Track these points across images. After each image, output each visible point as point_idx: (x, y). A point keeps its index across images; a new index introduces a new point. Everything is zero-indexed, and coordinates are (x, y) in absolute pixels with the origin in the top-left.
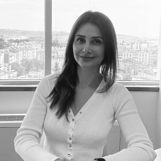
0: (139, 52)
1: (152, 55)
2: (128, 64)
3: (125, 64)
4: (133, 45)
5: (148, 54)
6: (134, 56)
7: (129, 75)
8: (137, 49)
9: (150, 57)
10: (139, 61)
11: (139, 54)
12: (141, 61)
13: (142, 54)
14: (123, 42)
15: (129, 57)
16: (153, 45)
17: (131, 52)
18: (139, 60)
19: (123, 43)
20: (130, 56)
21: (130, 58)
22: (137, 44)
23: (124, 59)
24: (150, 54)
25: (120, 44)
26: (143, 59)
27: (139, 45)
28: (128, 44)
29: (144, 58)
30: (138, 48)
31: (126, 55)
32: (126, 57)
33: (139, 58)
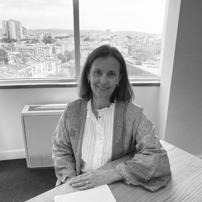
0: (148, 44)
1: (157, 47)
2: (139, 53)
3: (137, 54)
4: (143, 39)
5: (154, 45)
6: (144, 48)
7: (140, 62)
8: (146, 42)
9: (155, 48)
10: (147, 51)
11: (147, 46)
12: (149, 51)
13: (149, 46)
14: (137, 37)
16: (158, 39)
17: (141, 44)
20: (141, 47)
21: (141, 49)
22: (146, 38)
23: (137, 49)
25: (134, 38)
26: (150, 49)
28: (140, 39)
31: (138, 47)
33: (147, 48)
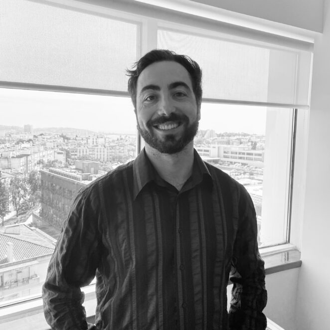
0: (96, 147)
1: (111, 151)
2: (86, 162)
3: (83, 163)
4: (89, 140)
5: (106, 150)
6: (91, 153)
7: (89, 175)
8: (93, 144)
9: (108, 153)
10: (96, 158)
11: (96, 150)
12: (99, 158)
13: (99, 150)
14: (77, 136)
15: (85, 153)
16: (111, 140)
17: (86, 148)
18: (96, 156)
19: (77, 138)
21: (86, 155)
22: (93, 139)
23: (80, 156)
24: (108, 149)
25: (73, 139)
26: (100, 155)
27: (95, 140)
28: (82, 139)
29: (102, 154)
30: (95, 143)
31: (81, 151)
32: (82, 154)
33: (96, 154)
